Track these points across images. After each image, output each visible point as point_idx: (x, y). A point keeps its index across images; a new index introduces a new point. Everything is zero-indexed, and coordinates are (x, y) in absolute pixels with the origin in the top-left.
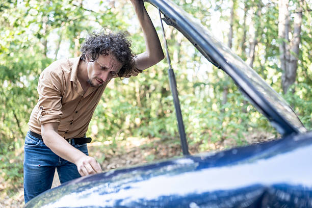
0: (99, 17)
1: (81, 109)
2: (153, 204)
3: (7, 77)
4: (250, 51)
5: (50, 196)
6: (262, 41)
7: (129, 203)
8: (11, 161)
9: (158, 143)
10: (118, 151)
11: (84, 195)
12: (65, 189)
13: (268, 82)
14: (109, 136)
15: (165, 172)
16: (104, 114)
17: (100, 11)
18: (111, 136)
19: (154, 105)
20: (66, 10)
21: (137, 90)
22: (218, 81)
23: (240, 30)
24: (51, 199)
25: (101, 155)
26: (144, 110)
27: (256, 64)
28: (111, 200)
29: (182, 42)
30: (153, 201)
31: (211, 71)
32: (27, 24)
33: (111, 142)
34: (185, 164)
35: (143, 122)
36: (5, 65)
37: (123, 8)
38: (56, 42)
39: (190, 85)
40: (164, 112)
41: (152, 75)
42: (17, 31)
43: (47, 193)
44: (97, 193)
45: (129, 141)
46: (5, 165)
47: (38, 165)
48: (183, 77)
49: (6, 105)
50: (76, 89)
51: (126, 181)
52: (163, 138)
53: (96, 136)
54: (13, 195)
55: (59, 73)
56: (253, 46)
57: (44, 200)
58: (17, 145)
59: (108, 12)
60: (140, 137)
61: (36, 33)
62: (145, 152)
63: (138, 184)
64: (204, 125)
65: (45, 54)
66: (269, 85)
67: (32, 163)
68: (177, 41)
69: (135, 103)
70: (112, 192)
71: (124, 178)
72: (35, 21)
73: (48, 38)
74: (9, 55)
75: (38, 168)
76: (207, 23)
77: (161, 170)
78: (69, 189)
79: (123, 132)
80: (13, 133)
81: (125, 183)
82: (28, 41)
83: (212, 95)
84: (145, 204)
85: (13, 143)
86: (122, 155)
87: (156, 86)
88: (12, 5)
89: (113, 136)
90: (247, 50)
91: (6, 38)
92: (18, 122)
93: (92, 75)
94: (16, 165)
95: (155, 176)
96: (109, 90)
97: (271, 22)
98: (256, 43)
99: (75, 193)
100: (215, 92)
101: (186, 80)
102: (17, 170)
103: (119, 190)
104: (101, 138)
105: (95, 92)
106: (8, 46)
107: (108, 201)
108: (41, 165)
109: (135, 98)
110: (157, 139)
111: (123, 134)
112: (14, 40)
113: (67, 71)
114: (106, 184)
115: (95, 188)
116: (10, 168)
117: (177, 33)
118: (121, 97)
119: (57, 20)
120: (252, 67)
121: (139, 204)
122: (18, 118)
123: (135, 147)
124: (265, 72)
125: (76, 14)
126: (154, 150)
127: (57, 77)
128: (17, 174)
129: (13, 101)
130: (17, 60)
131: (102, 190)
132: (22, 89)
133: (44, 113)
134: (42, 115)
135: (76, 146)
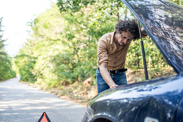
1: (118, 56)
50: (114, 48)
55: (105, 40)
67: (100, 82)
74: (98, 26)
75: (102, 84)
93: (119, 40)
105: (124, 48)
108: (104, 83)
112: (99, 18)
113: (109, 39)
127: (105, 43)
133: (100, 58)
134: (99, 60)
135: (119, 73)
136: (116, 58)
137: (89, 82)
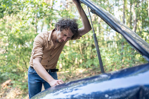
0: (60, 13)
2: (89, 96)
3: (20, 43)
4: (134, 25)
5: (40, 95)
6: (140, 19)
7: (78, 96)
8: (23, 81)
9: (91, 71)
10: (72, 75)
11: (56, 94)
12: (47, 92)
13: (144, 39)
14: (67, 68)
15: (94, 81)
16: (65, 58)
17: (61, 10)
18: (69, 68)
19: (88, 53)
20: (45, 11)
21: (80, 46)
22: (119, 40)
23: (129, 15)
24: (41, 96)
25: (64, 77)
26: (84, 55)
27: (137, 31)
28: (69, 95)
29: (101, 22)
30: (89, 95)
31: (115, 35)
32: (28, 19)
33: (69, 71)
34: (104, 77)
35: (83, 61)
36: (19, 38)
37: (71, 8)
38: (41, 26)
39: (105, 42)
40: (93, 56)
41: (87, 39)
42: (23, 22)
43: (39, 94)
44: (62, 93)
45: (77, 71)
46: (20, 83)
47: (34, 82)
48: (102, 39)
49: (20, 56)
50: (51, 44)
51: (76, 86)
52: (94, 68)
53: (61, 69)
54: (24, 97)
56: (135, 22)
57: (38, 97)
58: (25, 74)
59: (64, 10)
60: (82, 68)
61: (32, 22)
62: (85, 75)
63: (81, 88)
64: (113, 61)
65: (37, 31)
66: (145, 41)
68: (98, 22)
69: (79, 52)
70: (69, 92)
71: (75, 85)
72: (31, 17)
73: (37, 24)
74: (20, 33)
75: (34, 83)
76: (112, 12)
77: (92, 81)
78: (49, 92)
79: (74, 66)
80: (24, 69)
81: (75, 88)
82: (28, 26)
83: (116, 47)
84: (85, 96)
85: (23, 73)
86: (74, 77)
87: (89, 44)
88: (21, 11)
89: (70, 68)
90: (133, 24)
91: (18, 26)
92: (25, 64)
93: (59, 37)
94: (25, 83)
95: (89, 83)
96: (67, 46)
97: (144, 10)
98: (137, 21)
99: (52, 93)
100: (118, 45)
101: (103, 40)
102: (26, 85)
103: (72, 91)
104: (64, 70)
106: (20, 29)
107: (67, 96)
108: (36, 82)
109: (79, 50)
110: (90, 69)
111: (74, 67)
112: (22, 26)
113: (46, 36)
114: (66, 88)
115: (61, 90)
116: (23, 85)
117: (98, 18)
118: (72, 50)
119: (41, 16)
120: (135, 32)
121: (82, 97)
122: (25, 61)
123: (80, 73)
124: (142, 34)
125: (50, 12)
126: (89, 74)
128: (26, 87)
129: (23, 54)
130: (24, 35)
131: (64, 91)
132: (27, 48)
133: (35, 53)
134: (34, 54)
135: (51, 73)
136: (51, 56)
137: (8, 85)
